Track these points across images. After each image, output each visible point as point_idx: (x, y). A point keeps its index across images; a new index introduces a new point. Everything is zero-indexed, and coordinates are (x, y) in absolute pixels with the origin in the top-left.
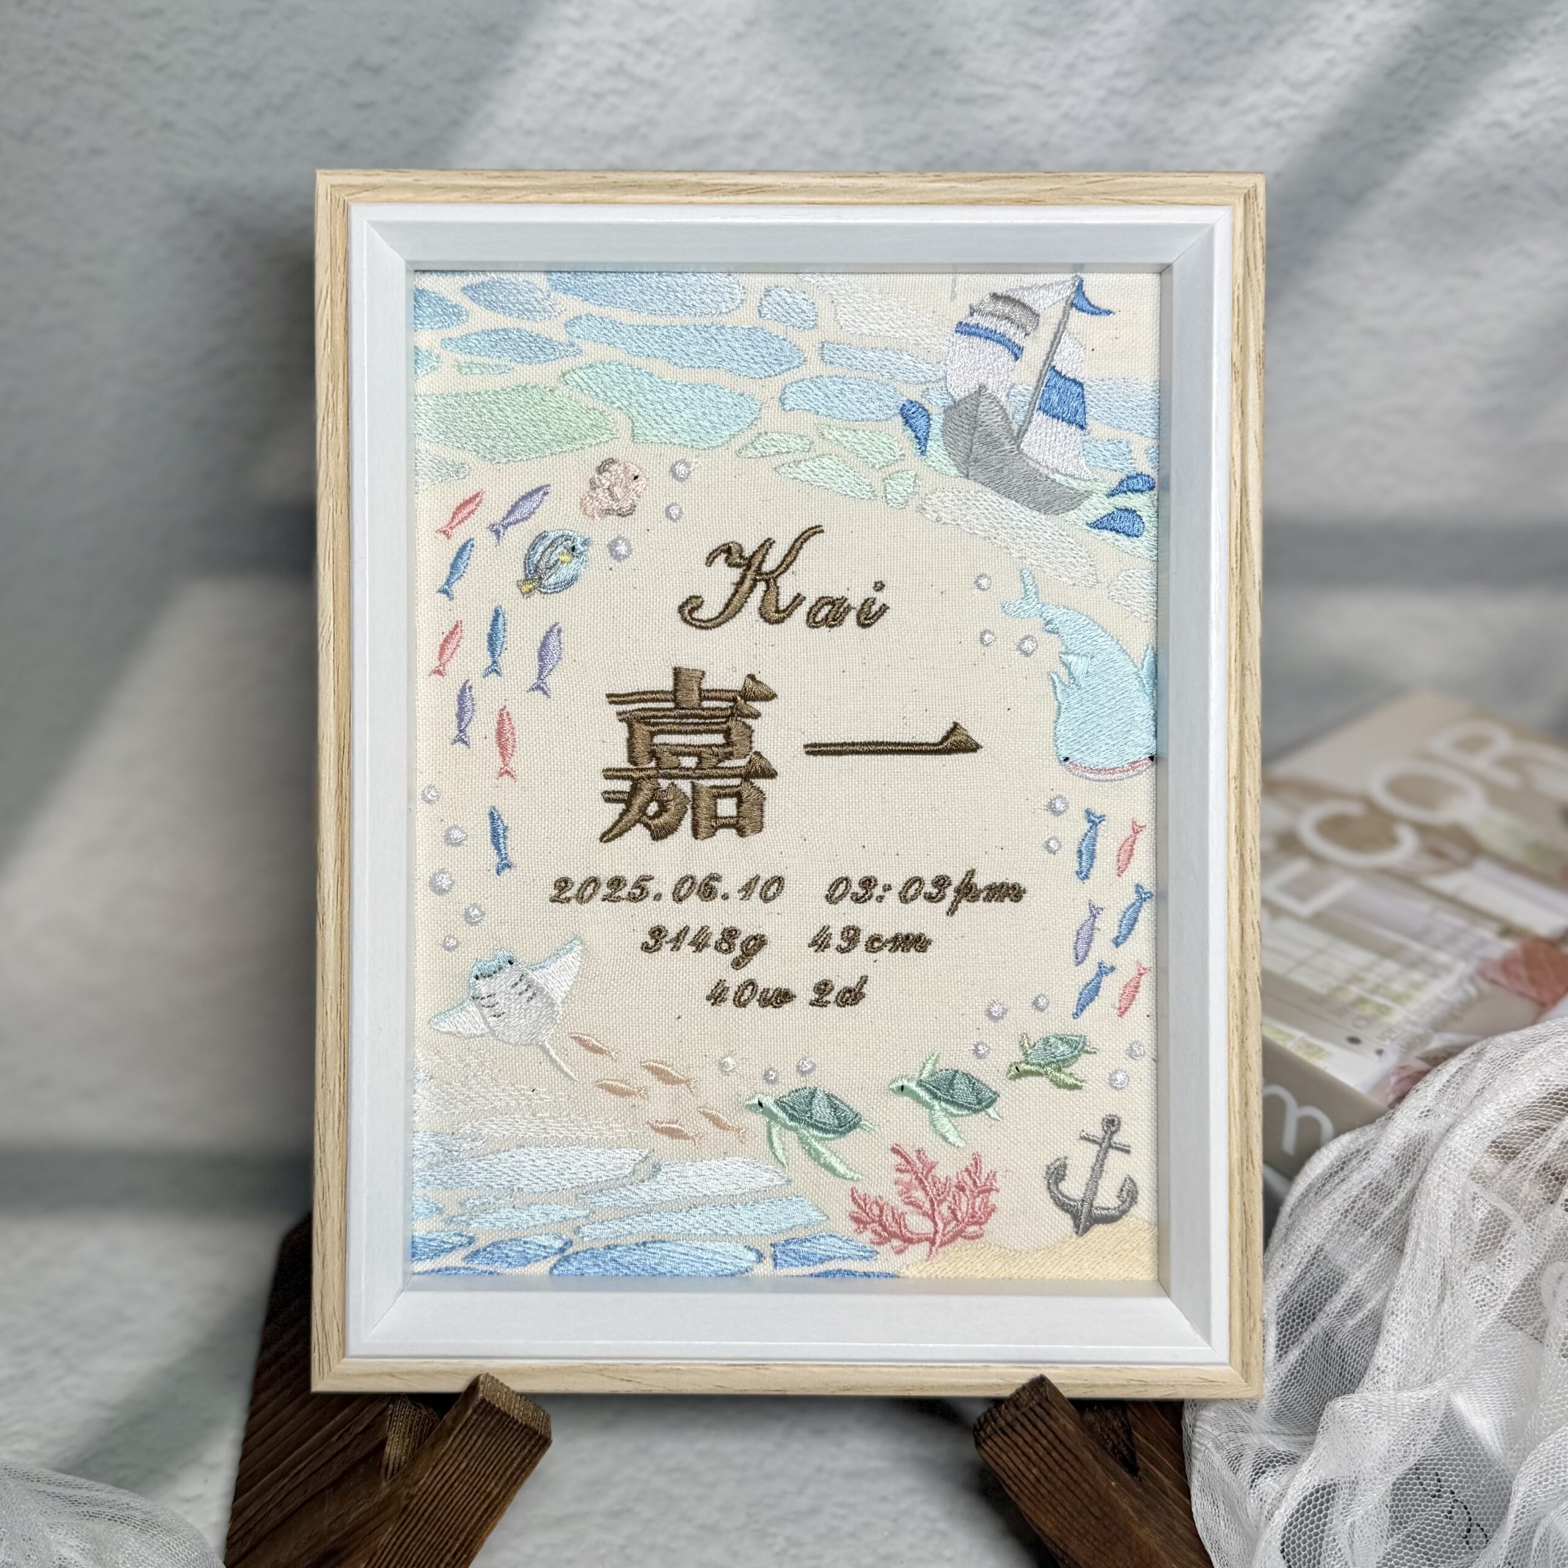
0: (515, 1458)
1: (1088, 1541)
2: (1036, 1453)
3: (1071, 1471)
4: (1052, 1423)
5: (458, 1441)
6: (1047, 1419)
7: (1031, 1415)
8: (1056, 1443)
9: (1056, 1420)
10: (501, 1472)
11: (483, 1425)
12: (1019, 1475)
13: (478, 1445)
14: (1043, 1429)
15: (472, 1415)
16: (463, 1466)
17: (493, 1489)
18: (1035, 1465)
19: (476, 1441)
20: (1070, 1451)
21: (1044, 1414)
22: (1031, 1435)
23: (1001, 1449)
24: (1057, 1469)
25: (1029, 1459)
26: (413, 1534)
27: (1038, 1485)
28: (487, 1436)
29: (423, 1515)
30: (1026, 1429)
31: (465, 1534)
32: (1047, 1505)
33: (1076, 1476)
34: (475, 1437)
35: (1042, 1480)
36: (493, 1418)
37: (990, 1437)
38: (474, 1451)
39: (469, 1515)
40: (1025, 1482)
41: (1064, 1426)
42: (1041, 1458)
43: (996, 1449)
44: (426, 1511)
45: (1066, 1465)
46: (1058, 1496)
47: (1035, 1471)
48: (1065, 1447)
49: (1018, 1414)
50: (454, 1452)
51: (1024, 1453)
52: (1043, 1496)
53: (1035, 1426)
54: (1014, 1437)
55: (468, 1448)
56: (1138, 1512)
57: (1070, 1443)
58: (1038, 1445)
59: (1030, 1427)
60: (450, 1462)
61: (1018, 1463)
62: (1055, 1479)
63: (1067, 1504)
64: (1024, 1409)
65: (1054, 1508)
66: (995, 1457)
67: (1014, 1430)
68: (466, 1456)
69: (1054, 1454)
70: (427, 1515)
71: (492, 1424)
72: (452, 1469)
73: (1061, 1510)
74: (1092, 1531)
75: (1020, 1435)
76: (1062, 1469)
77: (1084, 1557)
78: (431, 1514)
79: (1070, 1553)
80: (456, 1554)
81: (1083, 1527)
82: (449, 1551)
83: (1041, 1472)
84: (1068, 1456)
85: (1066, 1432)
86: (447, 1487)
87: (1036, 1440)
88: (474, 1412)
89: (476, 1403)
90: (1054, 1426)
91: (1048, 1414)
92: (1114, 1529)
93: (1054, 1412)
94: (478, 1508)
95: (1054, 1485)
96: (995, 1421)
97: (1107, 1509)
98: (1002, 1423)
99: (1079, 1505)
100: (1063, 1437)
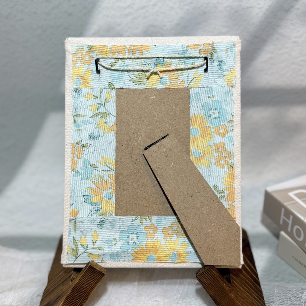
0: (97, 278)
1: (220, 297)
2: (208, 278)
3: (216, 282)
5: (85, 274)
6: (211, 271)
7: (207, 270)
8: (213, 276)
9: (212, 272)
10: (94, 280)
11: (90, 271)
12: (205, 283)
14: (210, 274)
15: (88, 269)
16: (86, 279)
17: (93, 284)
19: (89, 274)
20: (215, 278)
22: (207, 274)
24: (213, 282)
25: (207, 280)
27: (209, 285)
28: (91, 273)
29: (78, 288)
31: (87, 293)
33: (217, 283)
34: (89, 273)
35: (210, 284)
36: (92, 269)
37: (199, 275)
39: (88, 289)
45: (214, 281)
46: (213, 287)
47: (208, 282)
49: (205, 270)
51: (206, 279)
52: (210, 287)
54: (204, 275)
55: (87, 275)
56: (230, 291)
57: (215, 276)
58: (208, 277)
61: (205, 281)
62: (212, 284)
63: (215, 289)
65: (212, 290)
66: (200, 279)
67: (204, 274)
68: (87, 277)
69: (212, 278)
70: (78, 289)
72: (84, 279)
73: (214, 290)
74: (220, 294)
76: (214, 282)
80: (85, 297)
81: (218, 294)
82: (83, 296)
83: (210, 282)
84: (215, 279)
87: (208, 276)
88: (88, 268)
89: (89, 266)
90: (212, 273)
91: (211, 270)
92: (225, 294)
95: (212, 285)
96: (200, 272)
97: (223, 290)
99: (218, 289)
100: (214, 275)
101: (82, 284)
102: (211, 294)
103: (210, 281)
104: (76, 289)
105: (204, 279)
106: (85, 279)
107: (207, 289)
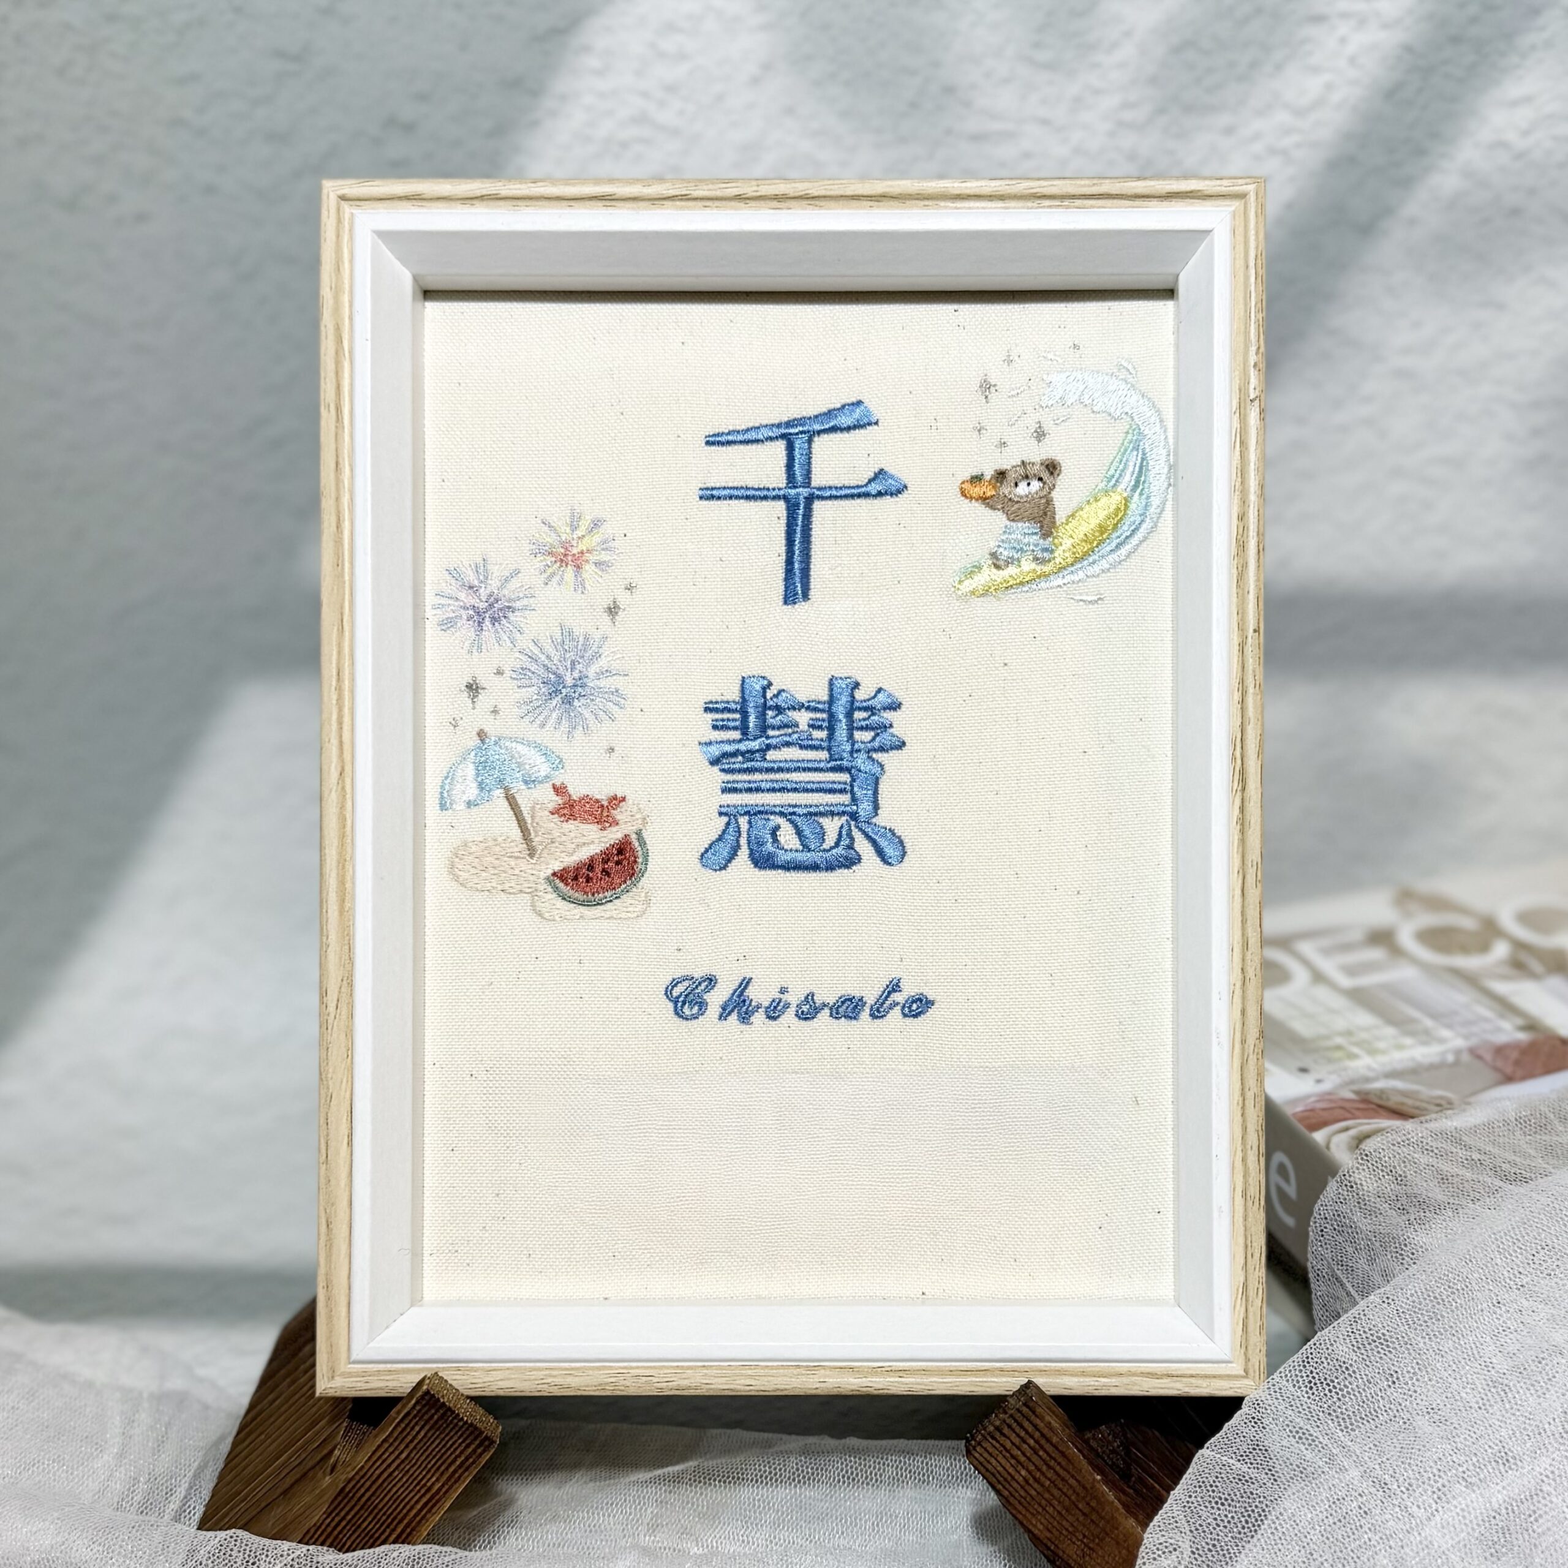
1: (1078, 1540)
2: (1024, 1454)
3: (1058, 1468)
4: (1038, 1421)
5: (399, 1430)
6: (1033, 1417)
7: (1018, 1416)
8: (1043, 1442)
9: (1042, 1419)
10: (443, 1468)
11: (426, 1417)
12: (1009, 1478)
13: (420, 1437)
14: (1030, 1429)
15: (414, 1407)
16: (403, 1456)
17: (433, 1484)
18: (1023, 1467)
19: (418, 1432)
20: (1057, 1449)
21: (1030, 1413)
22: (1018, 1435)
23: (991, 1454)
24: (1044, 1468)
25: (1018, 1462)
26: (349, 1517)
27: (1027, 1487)
28: (431, 1428)
29: (359, 1499)
30: (1014, 1430)
32: (1036, 1506)
33: (1063, 1473)
34: (417, 1428)
35: (1031, 1481)
36: (437, 1411)
37: (979, 1444)
38: (416, 1441)
39: (408, 1507)
40: (1015, 1485)
41: (1050, 1423)
42: (1029, 1459)
43: (986, 1455)
44: (363, 1495)
45: (1052, 1463)
46: (1047, 1495)
47: (1023, 1472)
48: (1051, 1444)
50: (395, 1440)
51: (1013, 1457)
52: (1032, 1498)
53: (1022, 1427)
54: (1002, 1439)
55: (410, 1438)
57: (1055, 1439)
58: (1025, 1446)
59: (1018, 1429)
60: (391, 1449)
61: (1008, 1466)
62: (1043, 1479)
63: (1055, 1503)
64: (1011, 1412)
65: (1044, 1509)
66: (985, 1463)
68: (407, 1446)
69: (1041, 1453)
71: (436, 1417)
72: (393, 1457)
73: (1051, 1510)
74: (1080, 1528)
75: (1008, 1438)
76: (1049, 1467)
77: (1075, 1557)
78: (369, 1499)
79: (1061, 1554)
81: (1072, 1525)
83: (1030, 1472)
84: (1055, 1453)
85: (1051, 1429)
86: (385, 1475)
87: (1025, 1442)
88: (418, 1402)
89: (420, 1395)
90: (1041, 1425)
91: (1034, 1412)
92: (1102, 1523)
93: (1039, 1410)
94: (417, 1502)
95: (1043, 1486)
97: (1093, 1504)
98: (991, 1428)
99: (1067, 1502)
100: (1049, 1434)
101: (380, 1481)
102: (1036, 1532)
103: (1032, 1468)
104: (353, 1503)
105: (1003, 1461)
106: (397, 1457)
107: (1020, 1508)
